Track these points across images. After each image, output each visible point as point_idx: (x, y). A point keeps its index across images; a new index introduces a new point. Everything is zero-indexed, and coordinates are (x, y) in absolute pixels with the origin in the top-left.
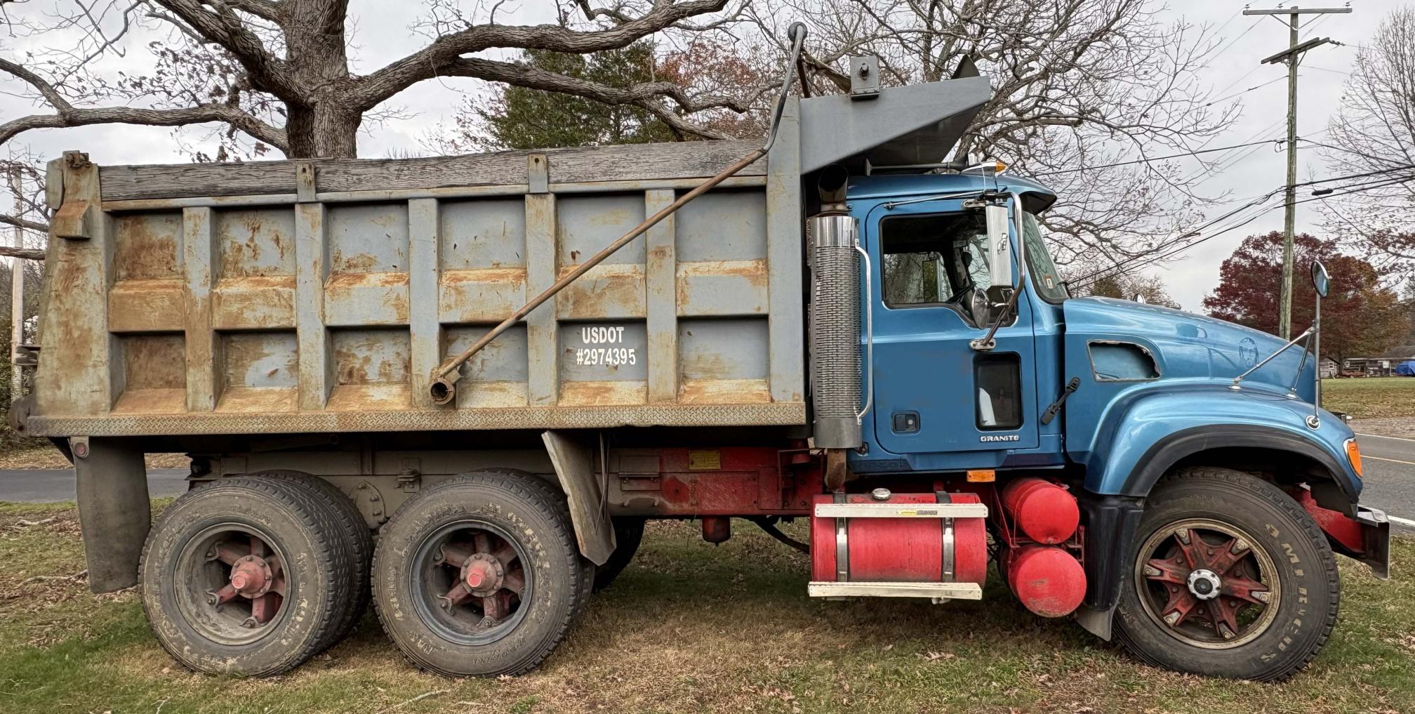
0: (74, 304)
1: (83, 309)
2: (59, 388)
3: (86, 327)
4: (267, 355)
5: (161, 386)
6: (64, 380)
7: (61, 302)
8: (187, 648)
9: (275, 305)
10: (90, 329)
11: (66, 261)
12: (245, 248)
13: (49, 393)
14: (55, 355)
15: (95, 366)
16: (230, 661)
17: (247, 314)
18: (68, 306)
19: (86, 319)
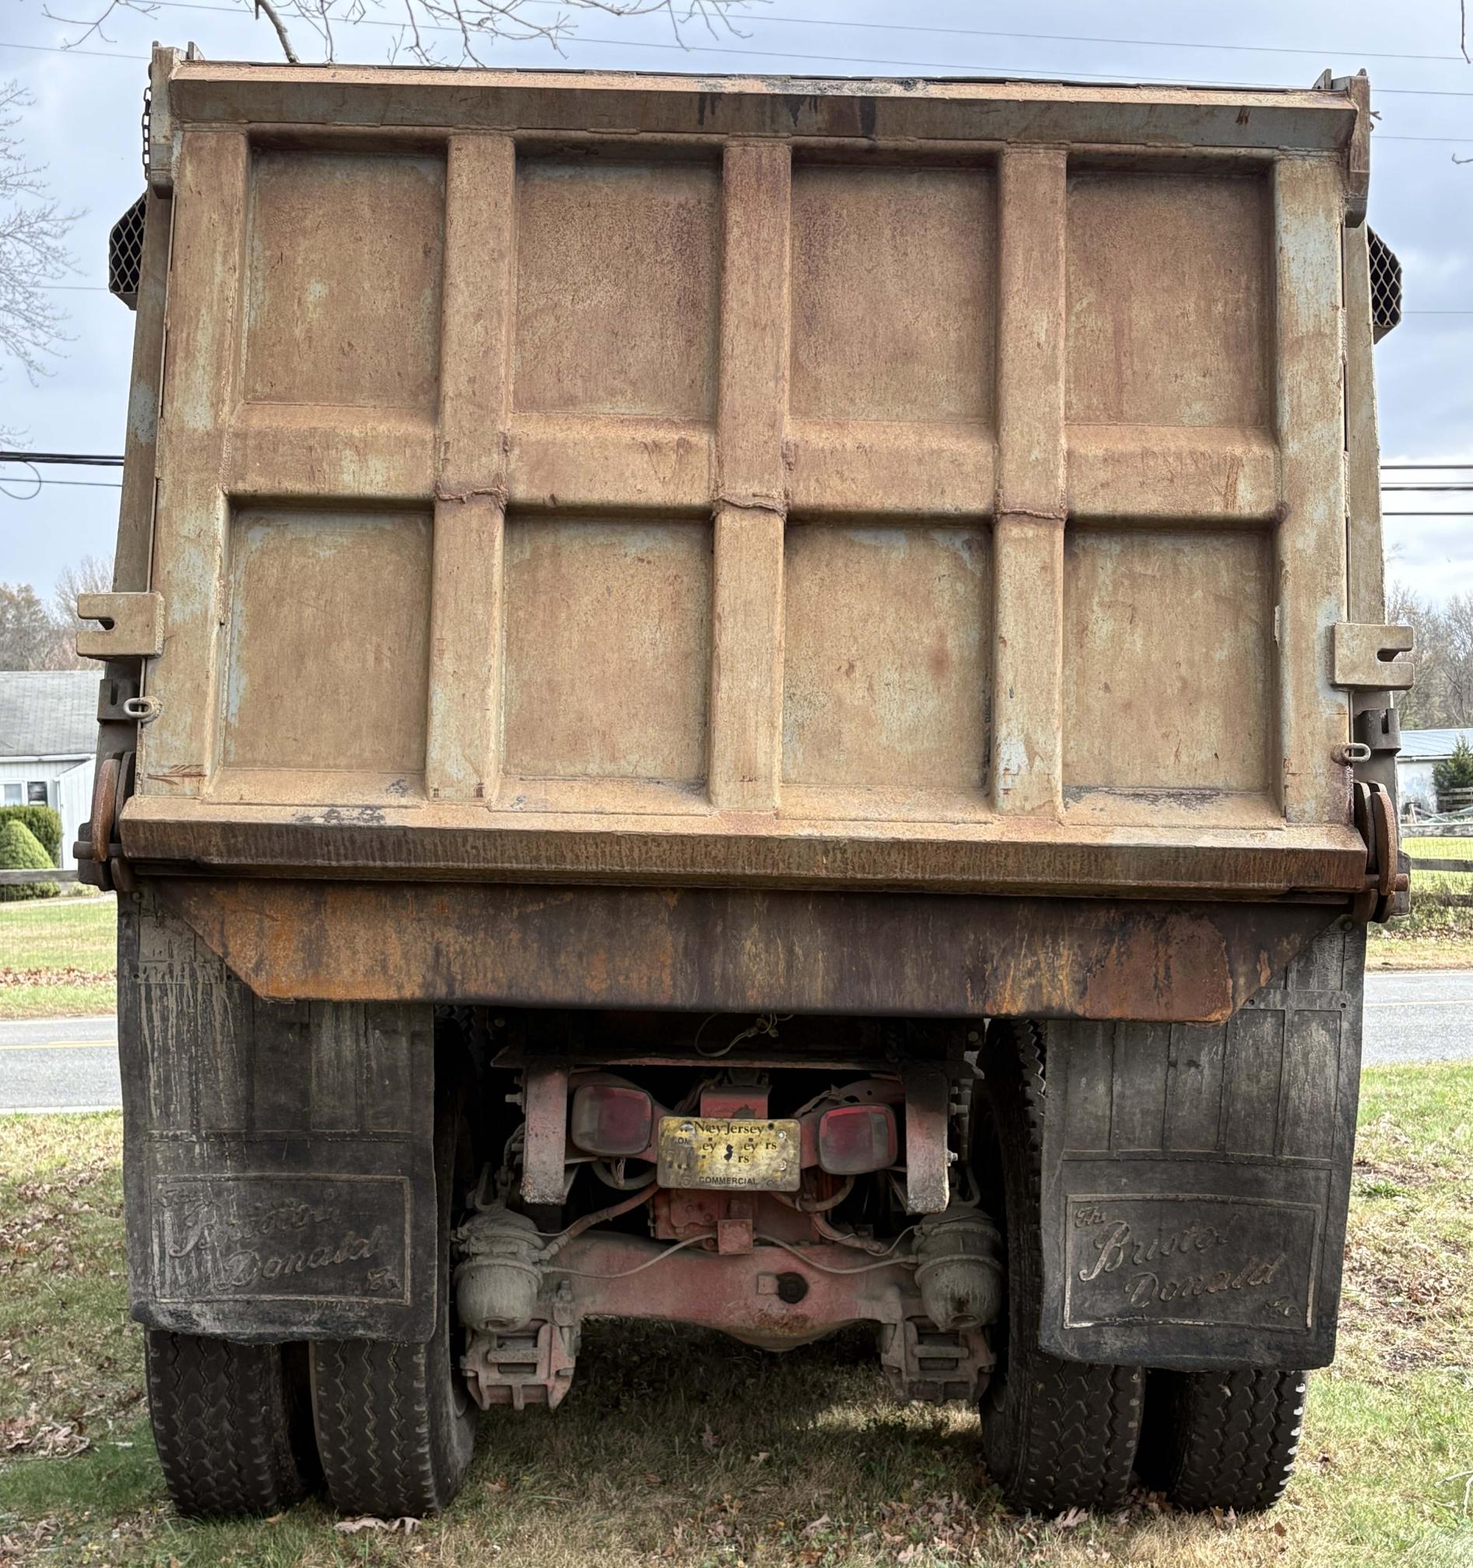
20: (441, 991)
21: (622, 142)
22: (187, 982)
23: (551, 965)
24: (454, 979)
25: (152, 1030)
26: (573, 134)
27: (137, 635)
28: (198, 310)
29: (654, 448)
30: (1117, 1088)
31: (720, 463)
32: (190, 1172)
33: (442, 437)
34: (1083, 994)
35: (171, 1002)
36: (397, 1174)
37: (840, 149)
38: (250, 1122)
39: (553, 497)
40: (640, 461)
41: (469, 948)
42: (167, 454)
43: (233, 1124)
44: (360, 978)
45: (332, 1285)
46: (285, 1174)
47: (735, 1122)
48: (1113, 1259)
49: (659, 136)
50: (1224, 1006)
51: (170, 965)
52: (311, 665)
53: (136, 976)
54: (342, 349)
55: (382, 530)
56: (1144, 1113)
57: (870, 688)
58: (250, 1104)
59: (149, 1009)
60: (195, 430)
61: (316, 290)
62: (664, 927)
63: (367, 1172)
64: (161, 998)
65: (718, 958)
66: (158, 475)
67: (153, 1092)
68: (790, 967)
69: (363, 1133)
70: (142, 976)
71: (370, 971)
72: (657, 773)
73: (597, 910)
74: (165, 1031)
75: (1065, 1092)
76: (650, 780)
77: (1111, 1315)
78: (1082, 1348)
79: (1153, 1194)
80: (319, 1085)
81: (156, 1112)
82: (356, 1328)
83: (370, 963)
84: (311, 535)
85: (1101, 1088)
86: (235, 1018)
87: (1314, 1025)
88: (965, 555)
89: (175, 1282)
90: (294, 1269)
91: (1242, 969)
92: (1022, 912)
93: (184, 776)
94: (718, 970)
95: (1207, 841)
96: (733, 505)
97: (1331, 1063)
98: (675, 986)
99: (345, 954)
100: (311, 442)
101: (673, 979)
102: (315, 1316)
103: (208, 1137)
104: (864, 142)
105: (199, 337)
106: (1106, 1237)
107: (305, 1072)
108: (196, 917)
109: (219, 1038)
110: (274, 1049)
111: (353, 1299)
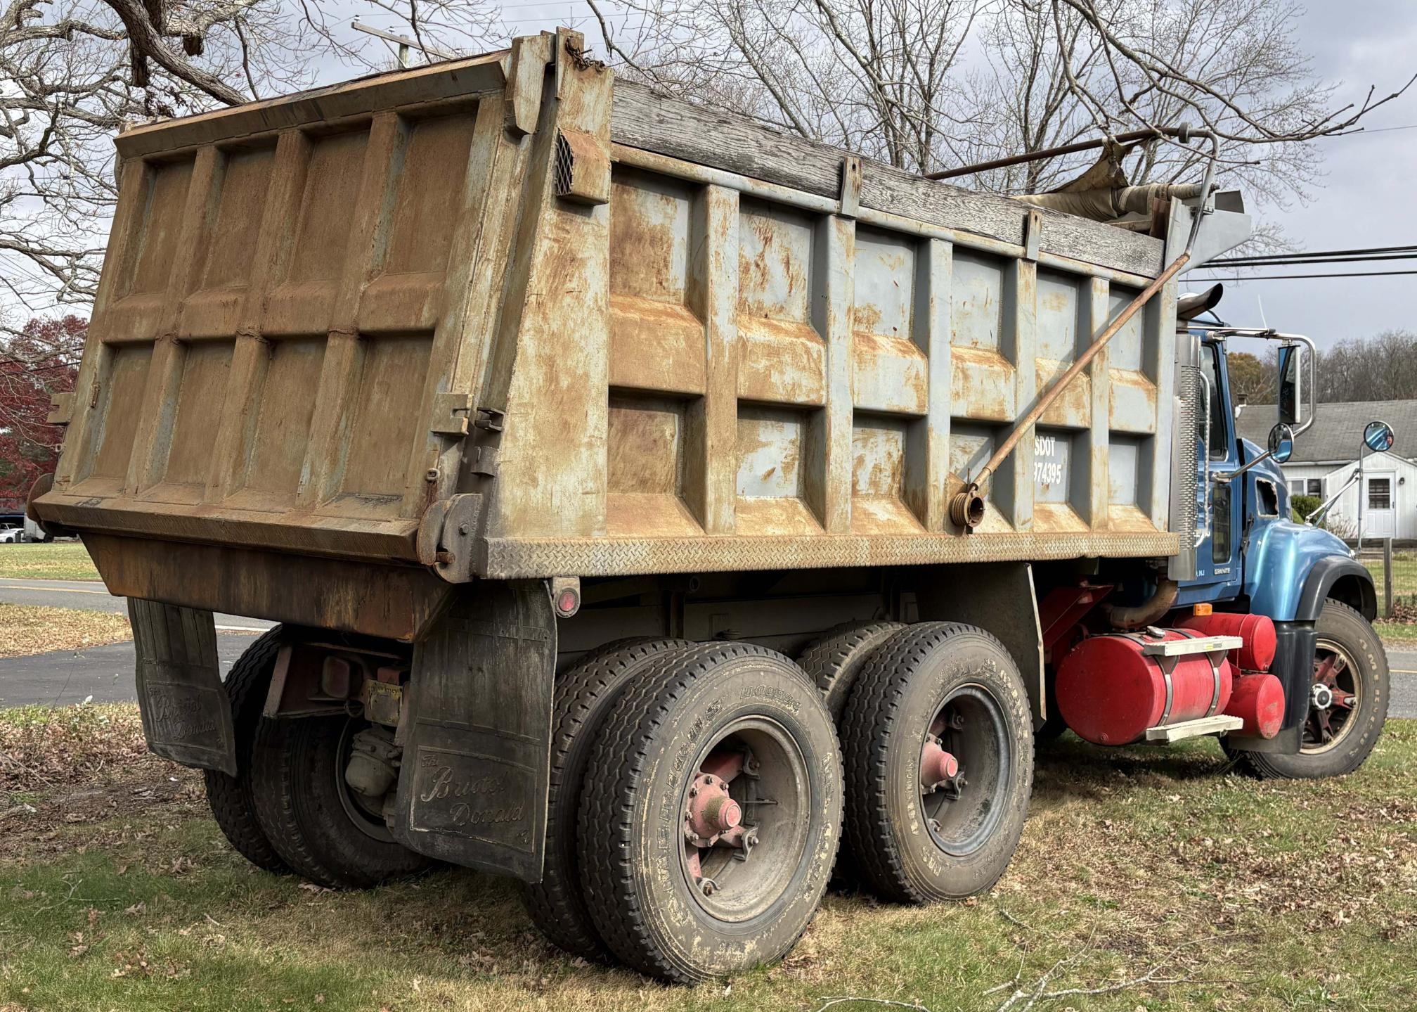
0: (565, 325)
1: (577, 336)
2: (534, 482)
3: (580, 372)
4: (765, 445)
5: (633, 488)
6: (543, 468)
7: (545, 319)
8: (698, 939)
9: (804, 368)
10: (586, 375)
11: (556, 240)
12: (753, 267)
13: (519, 493)
14: (531, 419)
15: (590, 445)
16: (750, 946)
17: (775, 378)
18: (554, 327)
19: (581, 357)
28: (112, 251)
30: (444, 681)
31: (244, 310)
34: (357, 617)
40: (220, 312)
41: (160, 572)
48: (442, 789)
50: (411, 631)
56: (459, 699)
57: (285, 435)
60: (100, 312)
61: (162, 234)
65: (232, 584)
71: (134, 582)
75: (420, 681)
77: (439, 827)
78: (423, 845)
79: (465, 752)
83: (135, 578)
85: (437, 680)
87: (532, 650)
91: (418, 608)
95: (353, 528)
96: (242, 334)
97: (540, 676)
105: (110, 265)
106: (438, 776)
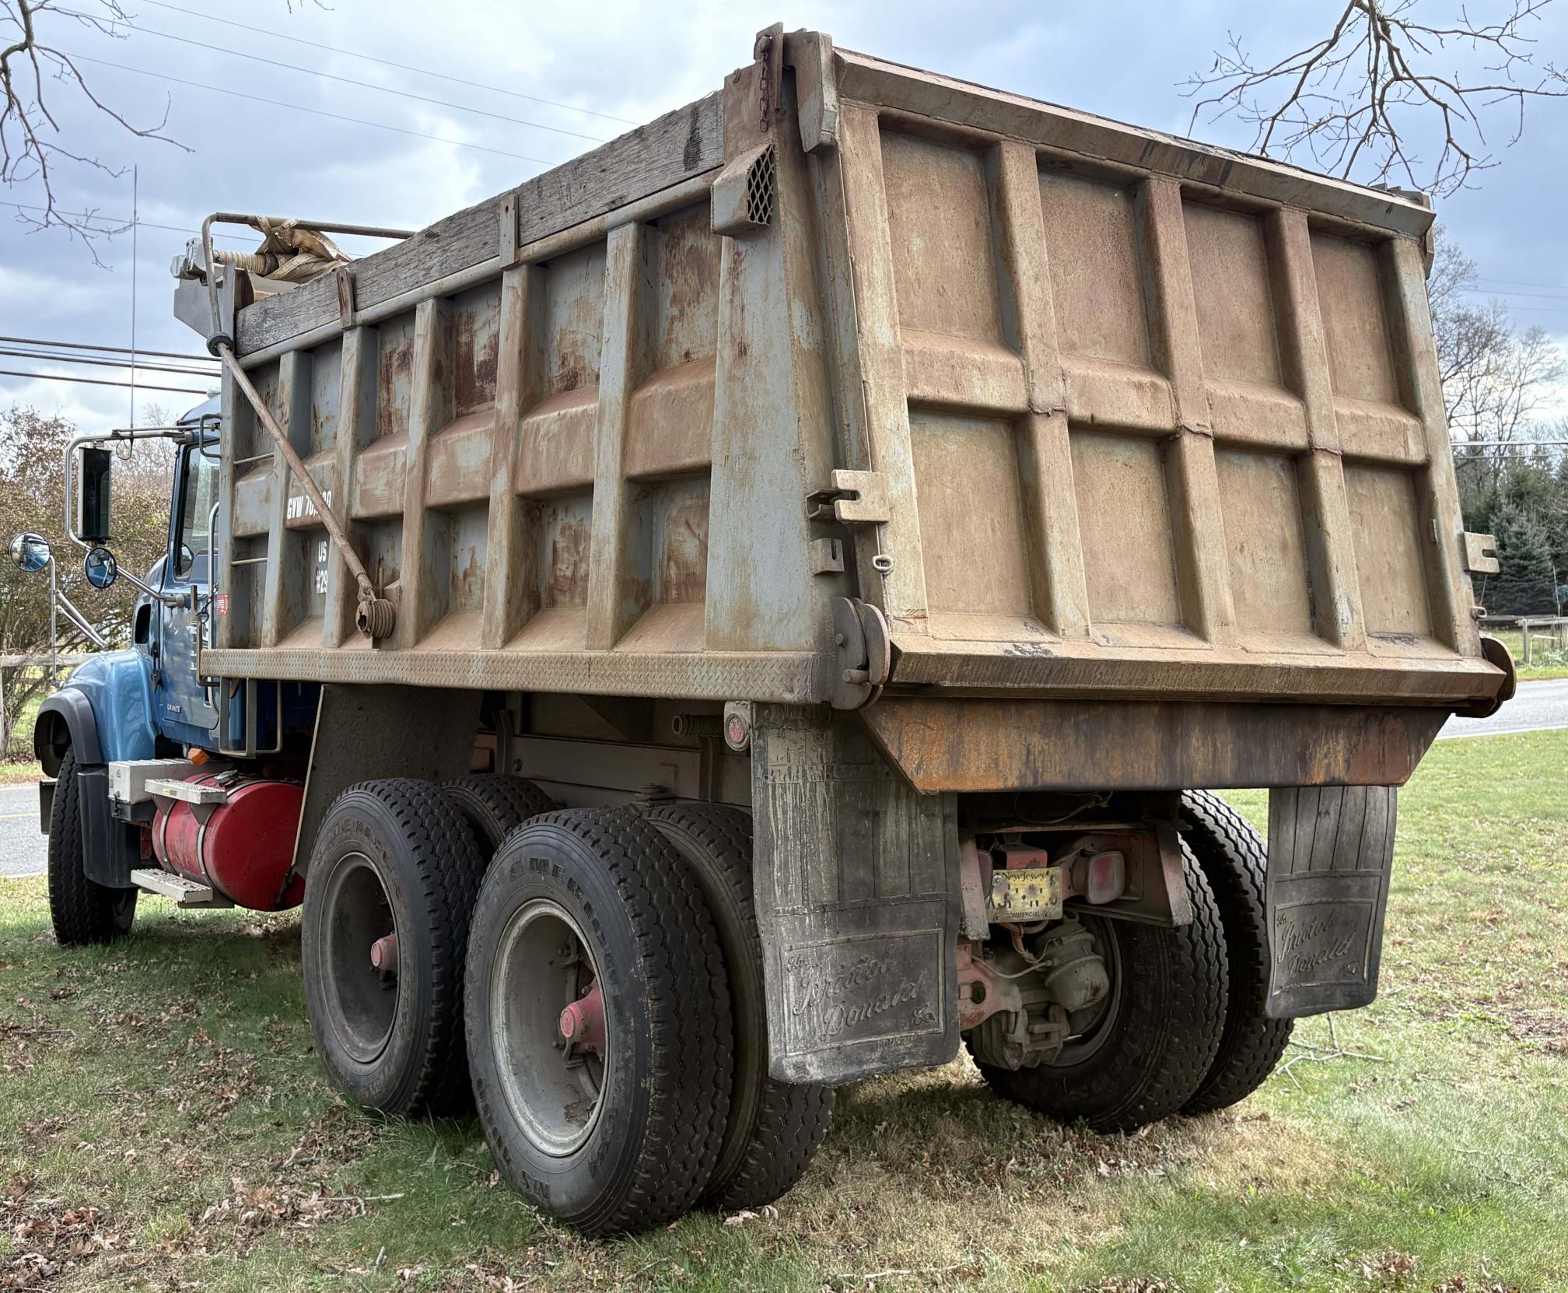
20: (1030, 782)
21: (1094, 164)
22: (800, 781)
23: (1092, 759)
24: (1038, 772)
25: (776, 822)
26: (1070, 153)
27: (877, 506)
28: (871, 249)
29: (1139, 386)
30: (1297, 831)
31: (1177, 400)
32: (803, 940)
33: (1028, 365)
34: (1348, 769)
35: (789, 798)
36: (935, 927)
37: (1204, 191)
38: (840, 894)
39: (1092, 417)
40: (1133, 395)
41: (1046, 747)
42: (869, 363)
43: (830, 898)
44: (981, 773)
45: (889, 1025)
46: (861, 936)
47: (1029, 871)
49: (1116, 164)
50: (1406, 773)
51: (790, 768)
52: (956, 534)
53: (767, 778)
54: (938, 291)
55: (981, 432)
56: (1305, 847)
57: (1253, 562)
58: (840, 877)
59: (774, 805)
60: (883, 345)
61: (917, 243)
62: (1151, 729)
63: (915, 927)
64: (782, 795)
65: (1179, 750)
66: (864, 379)
67: (777, 874)
68: (1214, 756)
69: (915, 897)
70: (771, 777)
71: (988, 768)
72: (1155, 618)
73: (1116, 718)
74: (785, 822)
75: (1278, 836)
76: (1154, 623)
79: (1304, 901)
80: (885, 859)
81: (778, 892)
82: (904, 1058)
83: (988, 761)
84: (941, 433)
85: (1291, 832)
86: (830, 810)
88: (1282, 474)
89: (797, 1037)
90: (866, 1016)
91: (1413, 749)
92: (1323, 715)
93: (916, 618)
94: (1178, 760)
96: (1189, 430)
98: (1157, 772)
99: (973, 755)
100: (953, 362)
101: (1156, 768)
102: (878, 1054)
103: (815, 909)
104: (1217, 189)
105: (875, 271)
107: (875, 851)
108: (885, 729)
109: (820, 827)
110: (856, 833)
111: (904, 1034)
